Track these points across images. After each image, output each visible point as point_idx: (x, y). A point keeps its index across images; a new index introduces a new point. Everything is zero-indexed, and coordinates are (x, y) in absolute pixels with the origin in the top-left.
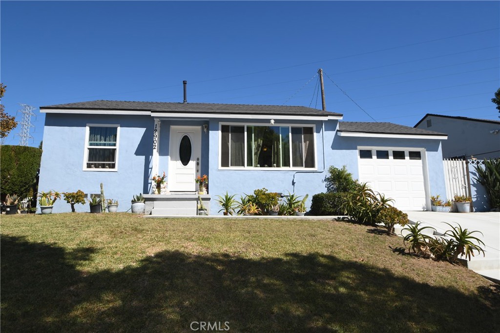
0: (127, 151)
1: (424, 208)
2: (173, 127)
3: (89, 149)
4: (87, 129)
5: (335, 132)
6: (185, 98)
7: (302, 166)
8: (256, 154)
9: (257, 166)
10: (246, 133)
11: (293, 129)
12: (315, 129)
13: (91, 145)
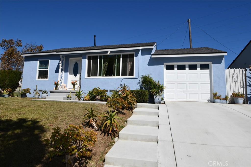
0: (52, 71)
1: (209, 100)
2: (70, 59)
3: (39, 70)
4: (38, 62)
5: (150, 55)
6: (95, 44)
7: (127, 75)
8: (103, 70)
9: (104, 76)
10: (99, 59)
11: (123, 55)
12: (134, 55)
13: (40, 68)
